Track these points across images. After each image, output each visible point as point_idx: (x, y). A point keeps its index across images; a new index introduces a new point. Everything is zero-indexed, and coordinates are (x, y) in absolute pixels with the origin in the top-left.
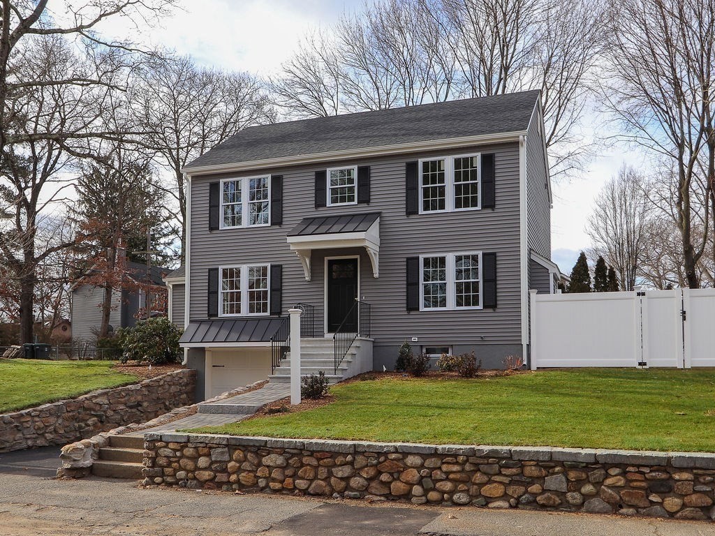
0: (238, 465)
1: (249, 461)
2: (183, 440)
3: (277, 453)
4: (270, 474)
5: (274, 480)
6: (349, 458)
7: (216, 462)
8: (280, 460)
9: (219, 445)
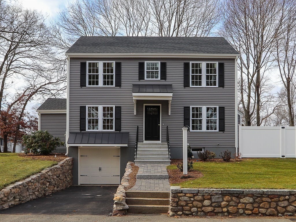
0: (227, 203)
1: (233, 201)
2: (196, 192)
3: (249, 196)
4: (245, 206)
5: (247, 209)
6: (287, 197)
7: (214, 202)
8: (251, 200)
9: (217, 194)
